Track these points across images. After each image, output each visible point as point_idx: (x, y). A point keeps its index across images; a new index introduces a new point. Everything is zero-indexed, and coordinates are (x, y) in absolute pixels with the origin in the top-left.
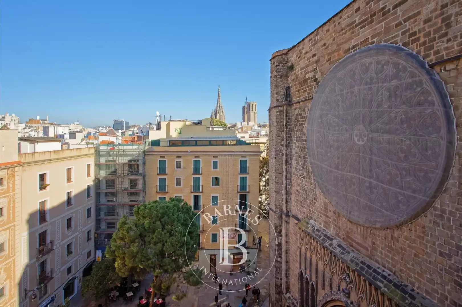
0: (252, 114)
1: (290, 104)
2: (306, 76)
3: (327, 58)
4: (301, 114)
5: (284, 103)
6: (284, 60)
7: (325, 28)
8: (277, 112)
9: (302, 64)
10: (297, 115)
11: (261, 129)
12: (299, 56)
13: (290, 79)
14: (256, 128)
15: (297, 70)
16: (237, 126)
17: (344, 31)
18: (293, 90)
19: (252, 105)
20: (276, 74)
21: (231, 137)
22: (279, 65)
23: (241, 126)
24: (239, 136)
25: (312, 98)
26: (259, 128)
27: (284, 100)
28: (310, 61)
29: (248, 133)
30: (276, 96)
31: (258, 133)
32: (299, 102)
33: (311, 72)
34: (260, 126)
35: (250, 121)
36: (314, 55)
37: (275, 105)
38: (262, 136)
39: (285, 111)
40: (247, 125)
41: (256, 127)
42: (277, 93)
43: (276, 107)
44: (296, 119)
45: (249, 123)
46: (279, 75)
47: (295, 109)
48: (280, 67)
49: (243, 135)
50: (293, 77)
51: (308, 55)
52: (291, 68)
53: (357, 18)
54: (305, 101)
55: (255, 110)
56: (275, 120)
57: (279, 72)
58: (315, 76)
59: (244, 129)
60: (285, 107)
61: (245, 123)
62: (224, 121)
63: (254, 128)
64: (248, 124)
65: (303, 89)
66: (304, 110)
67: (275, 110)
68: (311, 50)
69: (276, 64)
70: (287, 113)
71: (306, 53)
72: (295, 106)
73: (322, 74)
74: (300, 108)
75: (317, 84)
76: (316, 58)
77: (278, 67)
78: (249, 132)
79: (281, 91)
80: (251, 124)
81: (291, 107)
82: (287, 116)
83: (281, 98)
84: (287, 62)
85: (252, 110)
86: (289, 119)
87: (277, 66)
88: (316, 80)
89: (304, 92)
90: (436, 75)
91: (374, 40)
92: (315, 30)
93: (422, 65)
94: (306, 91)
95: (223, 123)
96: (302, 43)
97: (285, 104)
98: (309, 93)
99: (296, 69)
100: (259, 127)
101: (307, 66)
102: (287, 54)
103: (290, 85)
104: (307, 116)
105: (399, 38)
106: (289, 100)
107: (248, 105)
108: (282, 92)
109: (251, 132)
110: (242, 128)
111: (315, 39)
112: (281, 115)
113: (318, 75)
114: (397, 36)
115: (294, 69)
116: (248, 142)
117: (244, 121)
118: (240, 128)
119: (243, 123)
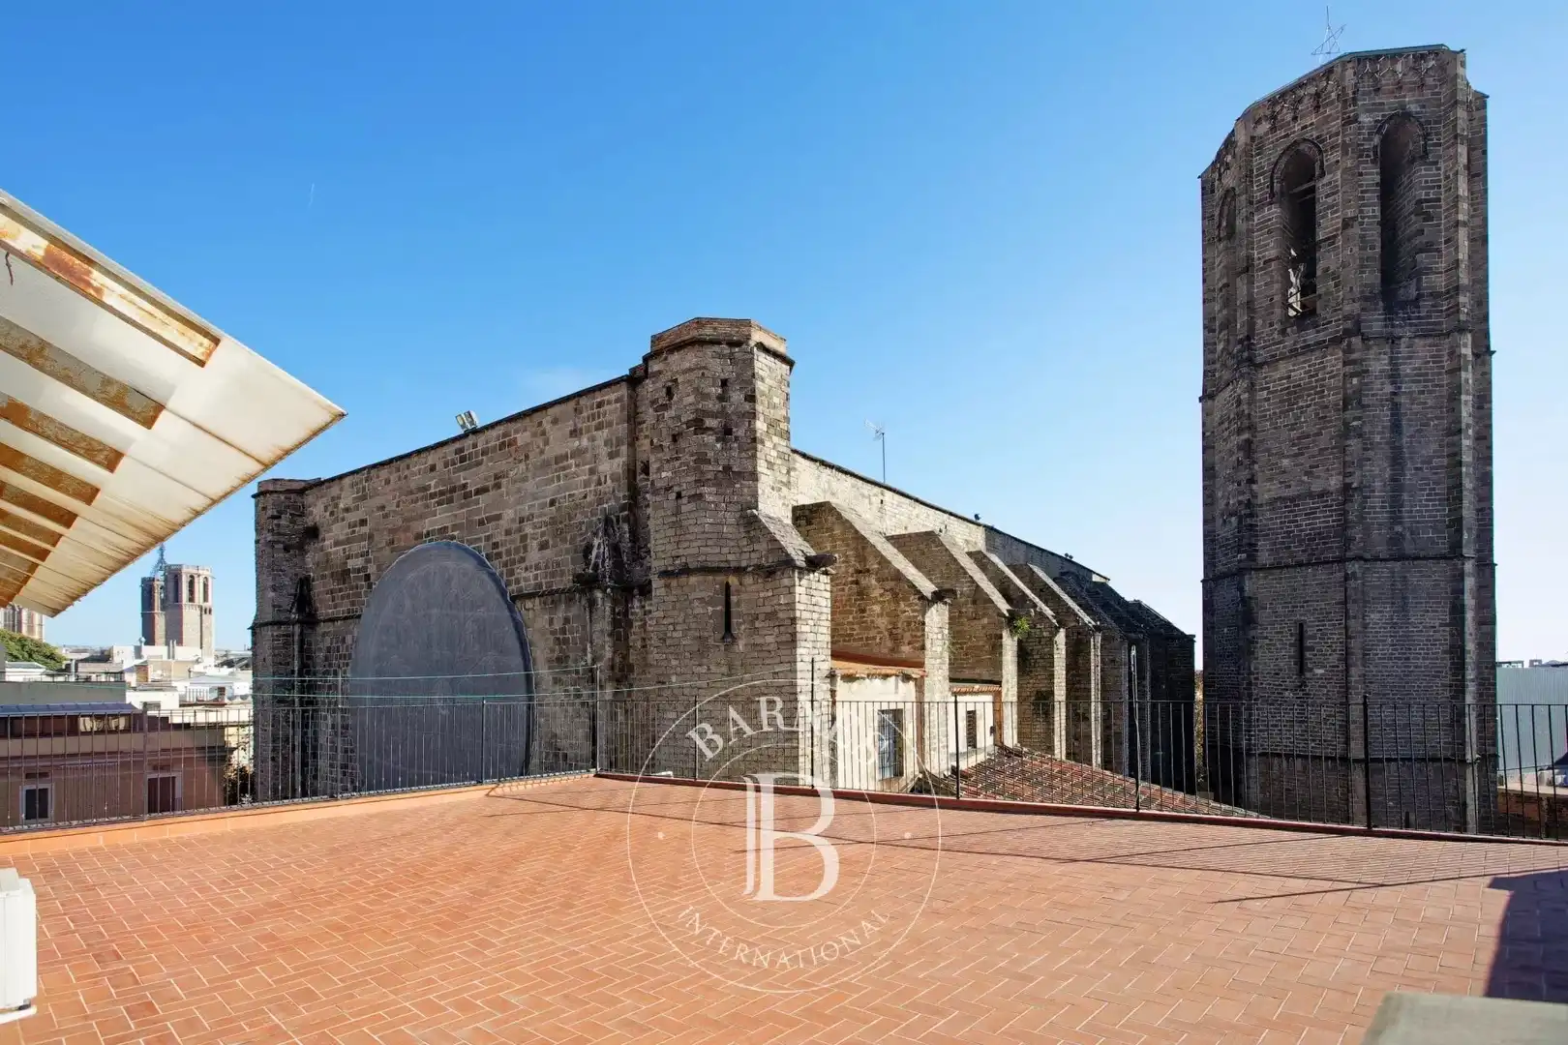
0: (190, 615)
1: (309, 620)
2: (347, 563)
3: (387, 537)
4: (338, 647)
5: (293, 616)
6: (297, 508)
7: (384, 473)
8: (275, 639)
9: (338, 531)
10: (329, 650)
11: (232, 673)
12: (330, 509)
13: (310, 559)
14: (213, 671)
15: (327, 543)
16: (117, 659)
17: (414, 496)
18: (319, 588)
19: (192, 577)
20: (270, 537)
21: (92, 707)
22: (279, 517)
23: (138, 662)
24: (135, 699)
25: (359, 617)
26: (226, 670)
27: (294, 611)
28: (354, 532)
29: (174, 689)
30: (272, 594)
31: (221, 690)
32: (332, 620)
33: (357, 556)
34: (230, 664)
35: (180, 643)
36: (363, 522)
37: (269, 618)
38: (239, 700)
39: (296, 638)
40: (165, 658)
41: (209, 666)
42: (274, 589)
43: (272, 623)
44: (326, 659)
45: (178, 649)
46: (278, 542)
47: (324, 635)
48: (283, 522)
49: (151, 697)
50: (319, 556)
51: (353, 517)
52: (313, 533)
53: (433, 483)
54: (346, 618)
55: (206, 599)
56: (269, 660)
57: (279, 534)
58: (365, 568)
59: (154, 674)
60: (297, 629)
61: (159, 650)
62: (36, 637)
63: (197, 668)
64: (171, 655)
65: (340, 590)
66: (344, 641)
67: (270, 633)
68: (357, 508)
69: (270, 513)
70: (302, 642)
71: (347, 510)
72: (322, 628)
73: (379, 568)
74: (336, 634)
75: (370, 586)
76: (365, 530)
77: (276, 522)
78: (181, 686)
79: (287, 583)
80: (183, 653)
81: (313, 629)
82: (301, 650)
83: (286, 602)
84: (302, 515)
85: (191, 599)
86: (309, 658)
87: (273, 517)
88: (367, 577)
89: (343, 598)
90: (518, 614)
91: (456, 533)
92: (364, 469)
93: (503, 593)
94: (348, 596)
95: (38, 645)
96: (337, 481)
97: (298, 621)
98: (353, 604)
99: (324, 540)
100: (222, 665)
101: (348, 541)
102: (301, 492)
103: (312, 574)
104: (350, 655)
105: (482, 544)
106: (307, 610)
107: (171, 577)
108: (290, 588)
109: (187, 684)
110: (142, 669)
111: (364, 488)
112: (287, 645)
113: (372, 569)
114: (479, 539)
115: (321, 537)
116: (177, 720)
117: (150, 640)
118: (130, 670)
119: (148, 651)
